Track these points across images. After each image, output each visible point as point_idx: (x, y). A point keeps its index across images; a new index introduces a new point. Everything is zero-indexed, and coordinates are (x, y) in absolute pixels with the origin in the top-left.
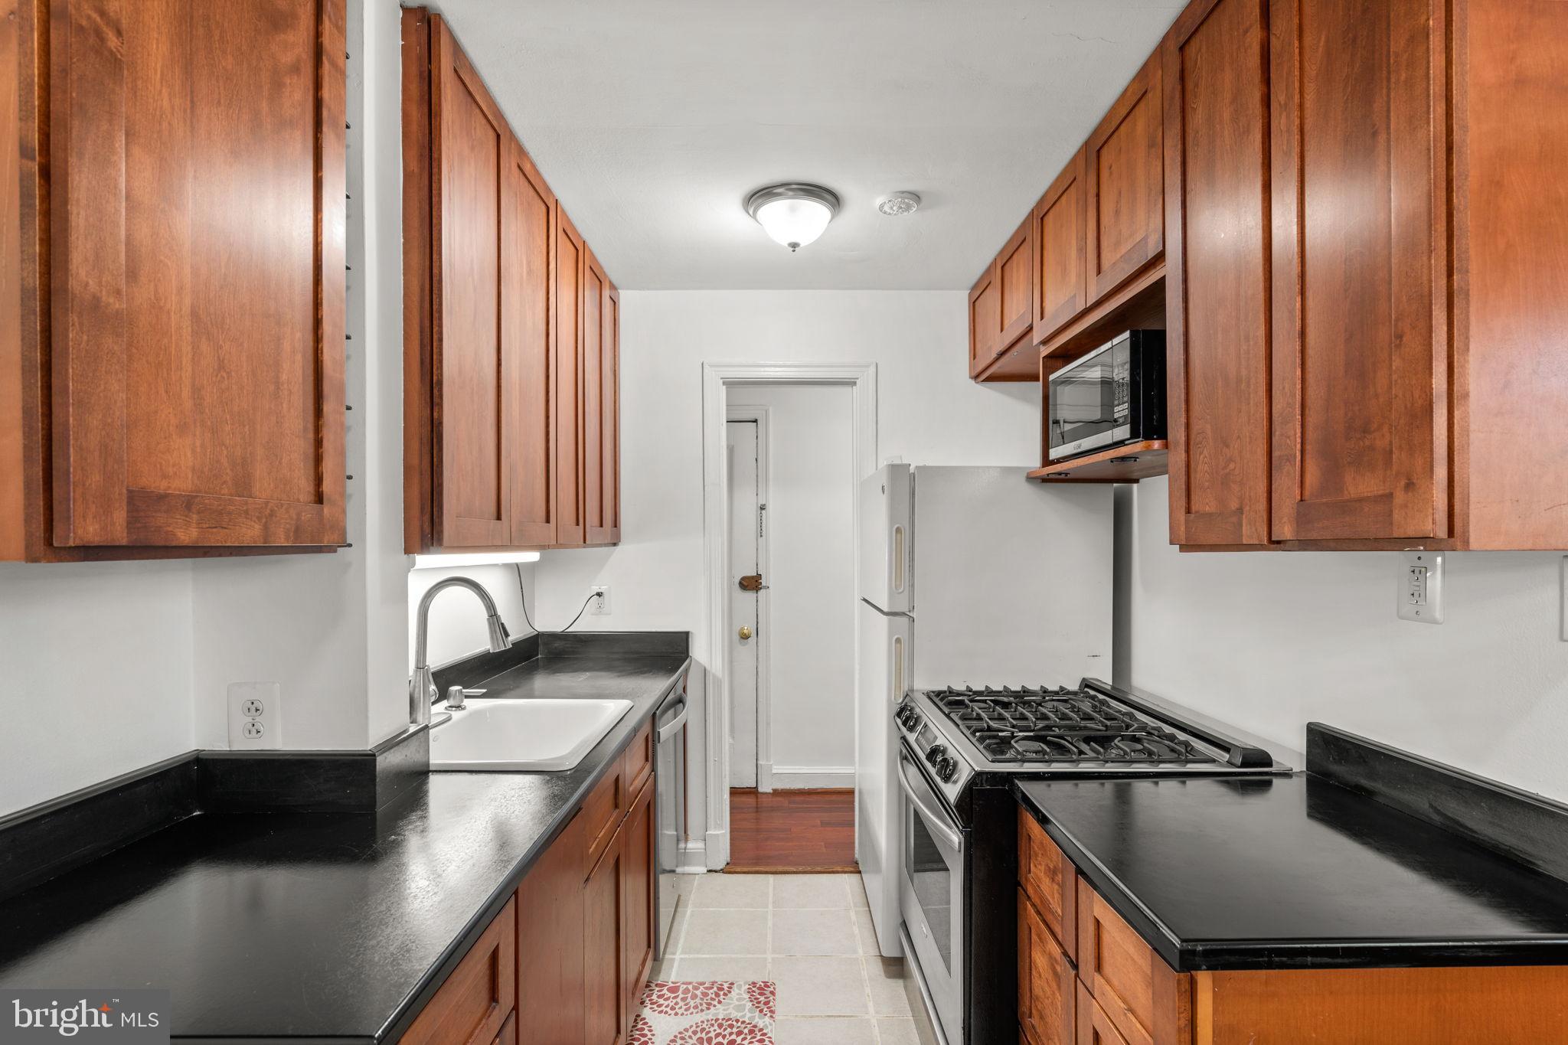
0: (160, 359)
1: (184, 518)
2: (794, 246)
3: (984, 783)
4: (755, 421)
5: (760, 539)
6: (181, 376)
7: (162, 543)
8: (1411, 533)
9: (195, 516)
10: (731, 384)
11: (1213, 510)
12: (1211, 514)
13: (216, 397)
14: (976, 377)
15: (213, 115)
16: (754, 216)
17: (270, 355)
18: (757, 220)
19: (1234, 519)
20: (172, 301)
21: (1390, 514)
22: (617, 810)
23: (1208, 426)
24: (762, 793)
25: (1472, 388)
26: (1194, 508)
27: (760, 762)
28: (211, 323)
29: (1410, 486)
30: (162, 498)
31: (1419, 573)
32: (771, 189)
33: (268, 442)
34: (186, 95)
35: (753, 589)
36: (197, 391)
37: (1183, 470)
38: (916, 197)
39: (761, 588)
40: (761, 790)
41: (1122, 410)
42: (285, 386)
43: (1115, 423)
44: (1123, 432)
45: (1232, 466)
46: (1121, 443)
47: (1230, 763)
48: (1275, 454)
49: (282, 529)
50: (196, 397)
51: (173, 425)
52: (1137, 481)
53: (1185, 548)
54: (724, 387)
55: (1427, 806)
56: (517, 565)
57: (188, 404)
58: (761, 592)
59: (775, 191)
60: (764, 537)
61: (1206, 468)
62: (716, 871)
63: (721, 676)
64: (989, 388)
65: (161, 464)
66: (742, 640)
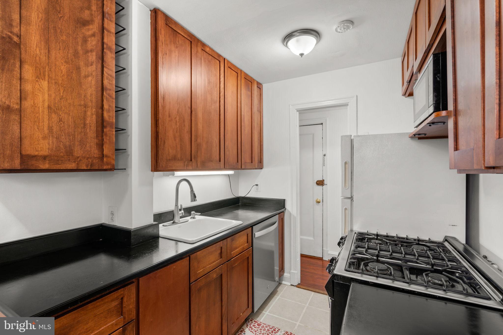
0: (35, 120)
1: (43, 162)
2: (302, 55)
3: (339, 280)
4: (322, 124)
5: (324, 167)
6: (44, 124)
7: (34, 169)
9: (47, 161)
10: (302, 112)
13: (58, 129)
14: (404, 95)
15: (57, 53)
16: (286, 46)
17: (81, 116)
20: (40, 104)
22: (221, 259)
24: (324, 260)
27: (323, 249)
28: (56, 109)
32: (292, 34)
33: (80, 141)
34: (46, 49)
35: (321, 185)
38: (351, 22)
39: (324, 185)
40: (324, 259)
42: (88, 124)
47: (501, 303)
49: (84, 165)
50: (50, 129)
51: (40, 137)
54: (298, 113)
56: (228, 175)
57: (47, 131)
58: (324, 186)
62: (294, 286)
63: (296, 216)
65: (35, 148)
66: (317, 203)
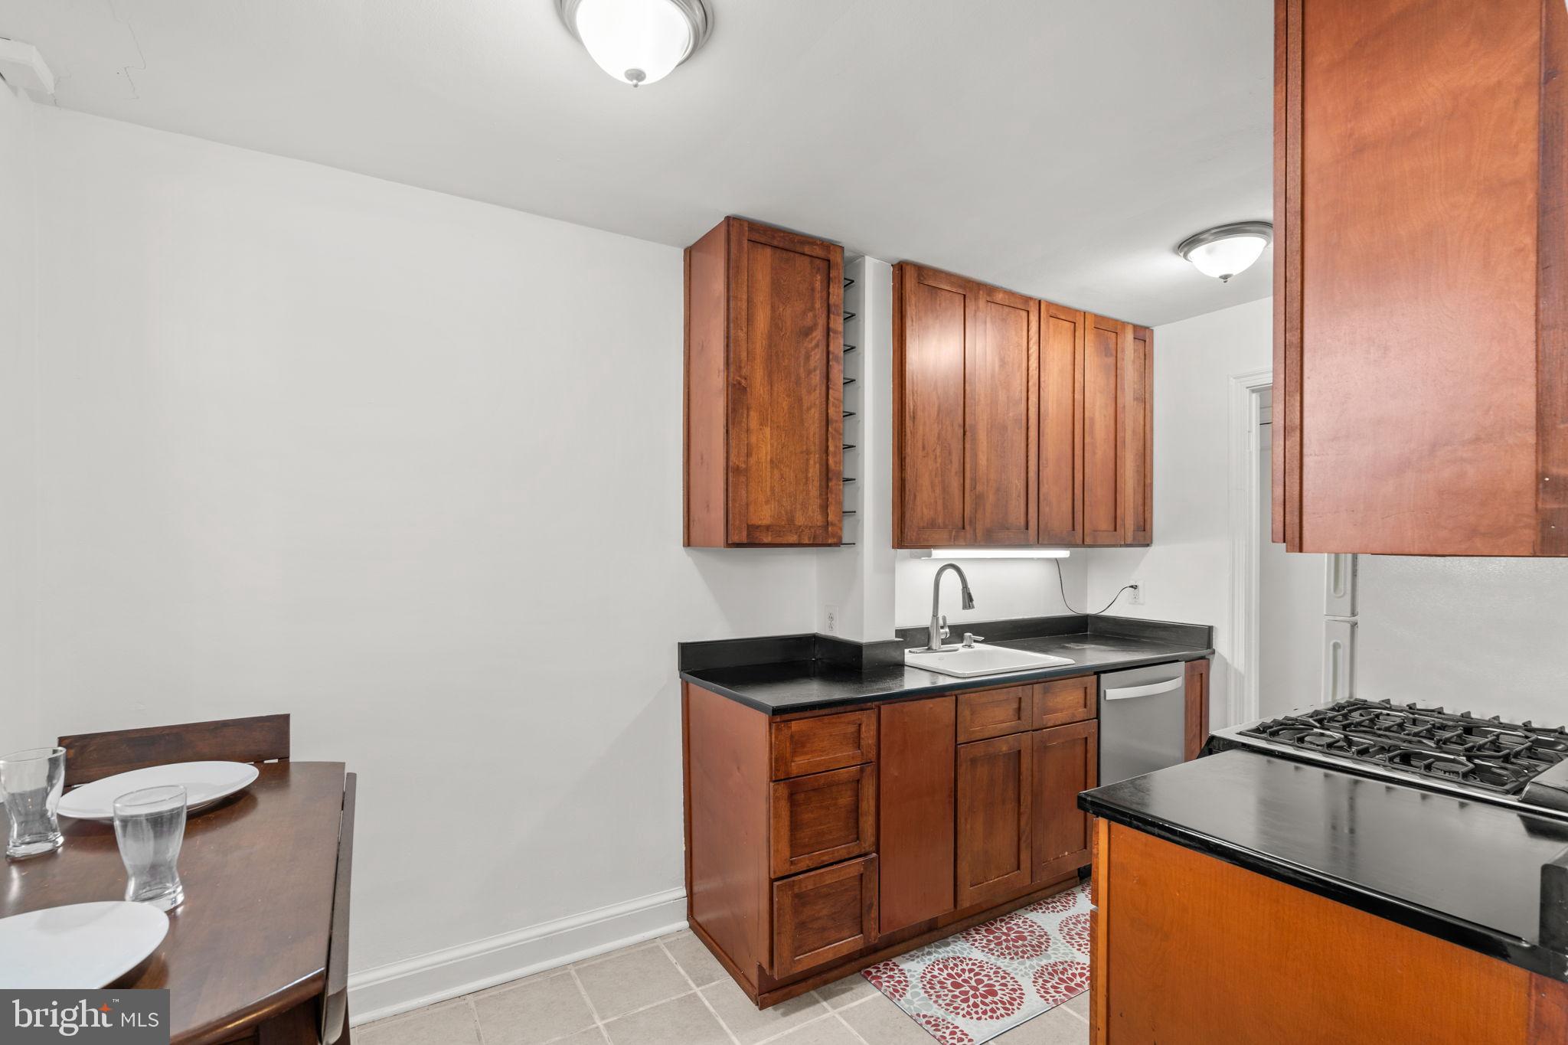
1: (767, 533)
2: (1225, 278)
9: (770, 533)
13: (780, 489)
16: (1187, 260)
22: (1019, 721)
30: (758, 527)
32: (1196, 237)
36: (772, 489)
49: (807, 537)
54: (1254, 395)
56: (1056, 559)
57: (769, 493)
63: (1243, 672)
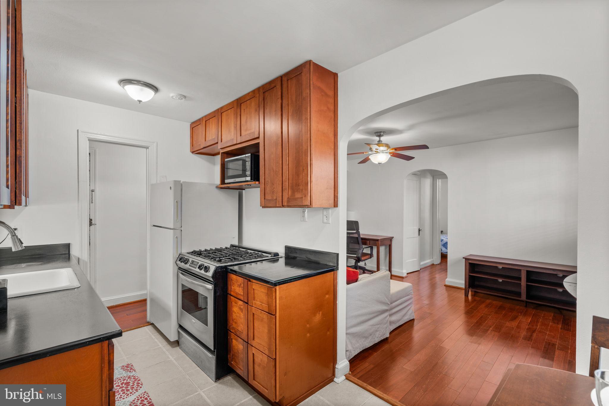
2: (140, 101)
3: (220, 269)
5: (91, 204)
8: (305, 204)
10: (91, 140)
11: (270, 199)
12: (270, 200)
14: (193, 152)
16: (123, 87)
18: (124, 89)
19: (275, 201)
21: (302, 201)
23: (269, 180)
25: (313, 181)
26: (266, 199)
29: (305, 196)
31: (304, 212)
37: (264, 189)
38: (185, 97)
39: (92, 225)
41: (248, 173)
43: (246, 176)
44: (249, 178)
45: (274, 189)
46: (247, 181)
47: (271, 256)
48: (283, 188)
52: (244, 189)
53: (263, 207)
55: (305, 257)
58: (92, 227)
59: (132, 82)
60: (93, 203)
61: (269, 189)
63: (87, 260)
64: (196, 156)
